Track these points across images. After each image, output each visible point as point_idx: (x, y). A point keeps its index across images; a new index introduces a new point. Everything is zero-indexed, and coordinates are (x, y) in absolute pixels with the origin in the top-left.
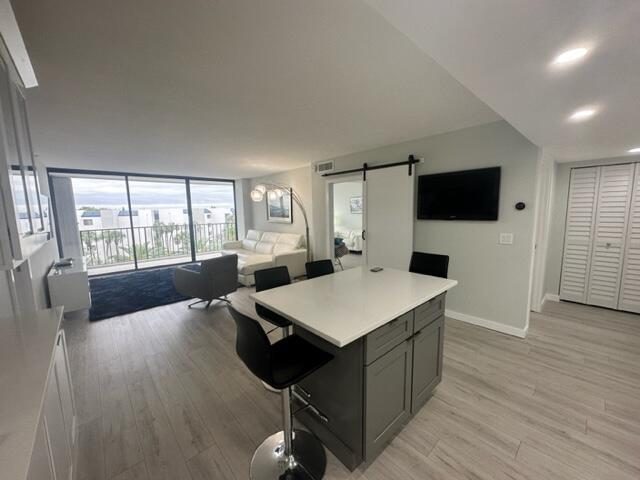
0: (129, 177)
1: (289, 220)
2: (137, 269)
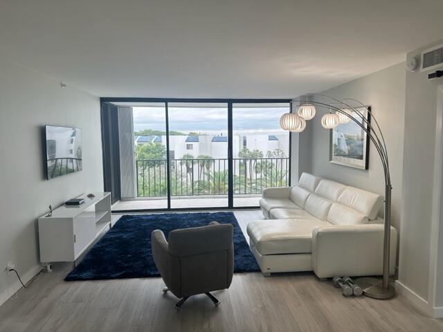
0: (169, 104)
1: (362, 163)
2: (169, 209)
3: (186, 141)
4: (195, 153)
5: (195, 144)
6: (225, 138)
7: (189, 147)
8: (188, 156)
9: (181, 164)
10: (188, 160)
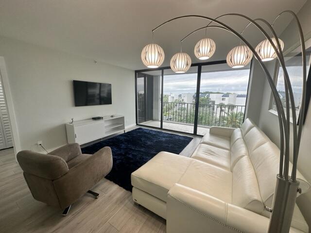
3: (223, 96)
4: (226, 102)
5: (227, 98)
6: (245, 95)
7: (223, 99)
8: (222, 103)
9: (217, 107)
10: (221, 106)
